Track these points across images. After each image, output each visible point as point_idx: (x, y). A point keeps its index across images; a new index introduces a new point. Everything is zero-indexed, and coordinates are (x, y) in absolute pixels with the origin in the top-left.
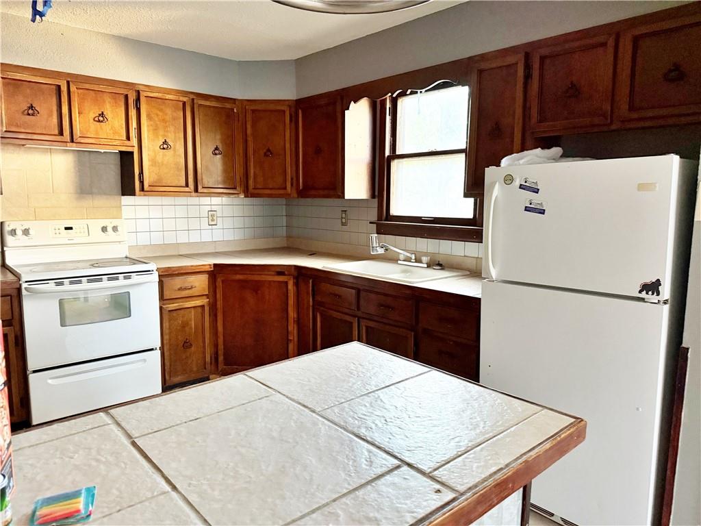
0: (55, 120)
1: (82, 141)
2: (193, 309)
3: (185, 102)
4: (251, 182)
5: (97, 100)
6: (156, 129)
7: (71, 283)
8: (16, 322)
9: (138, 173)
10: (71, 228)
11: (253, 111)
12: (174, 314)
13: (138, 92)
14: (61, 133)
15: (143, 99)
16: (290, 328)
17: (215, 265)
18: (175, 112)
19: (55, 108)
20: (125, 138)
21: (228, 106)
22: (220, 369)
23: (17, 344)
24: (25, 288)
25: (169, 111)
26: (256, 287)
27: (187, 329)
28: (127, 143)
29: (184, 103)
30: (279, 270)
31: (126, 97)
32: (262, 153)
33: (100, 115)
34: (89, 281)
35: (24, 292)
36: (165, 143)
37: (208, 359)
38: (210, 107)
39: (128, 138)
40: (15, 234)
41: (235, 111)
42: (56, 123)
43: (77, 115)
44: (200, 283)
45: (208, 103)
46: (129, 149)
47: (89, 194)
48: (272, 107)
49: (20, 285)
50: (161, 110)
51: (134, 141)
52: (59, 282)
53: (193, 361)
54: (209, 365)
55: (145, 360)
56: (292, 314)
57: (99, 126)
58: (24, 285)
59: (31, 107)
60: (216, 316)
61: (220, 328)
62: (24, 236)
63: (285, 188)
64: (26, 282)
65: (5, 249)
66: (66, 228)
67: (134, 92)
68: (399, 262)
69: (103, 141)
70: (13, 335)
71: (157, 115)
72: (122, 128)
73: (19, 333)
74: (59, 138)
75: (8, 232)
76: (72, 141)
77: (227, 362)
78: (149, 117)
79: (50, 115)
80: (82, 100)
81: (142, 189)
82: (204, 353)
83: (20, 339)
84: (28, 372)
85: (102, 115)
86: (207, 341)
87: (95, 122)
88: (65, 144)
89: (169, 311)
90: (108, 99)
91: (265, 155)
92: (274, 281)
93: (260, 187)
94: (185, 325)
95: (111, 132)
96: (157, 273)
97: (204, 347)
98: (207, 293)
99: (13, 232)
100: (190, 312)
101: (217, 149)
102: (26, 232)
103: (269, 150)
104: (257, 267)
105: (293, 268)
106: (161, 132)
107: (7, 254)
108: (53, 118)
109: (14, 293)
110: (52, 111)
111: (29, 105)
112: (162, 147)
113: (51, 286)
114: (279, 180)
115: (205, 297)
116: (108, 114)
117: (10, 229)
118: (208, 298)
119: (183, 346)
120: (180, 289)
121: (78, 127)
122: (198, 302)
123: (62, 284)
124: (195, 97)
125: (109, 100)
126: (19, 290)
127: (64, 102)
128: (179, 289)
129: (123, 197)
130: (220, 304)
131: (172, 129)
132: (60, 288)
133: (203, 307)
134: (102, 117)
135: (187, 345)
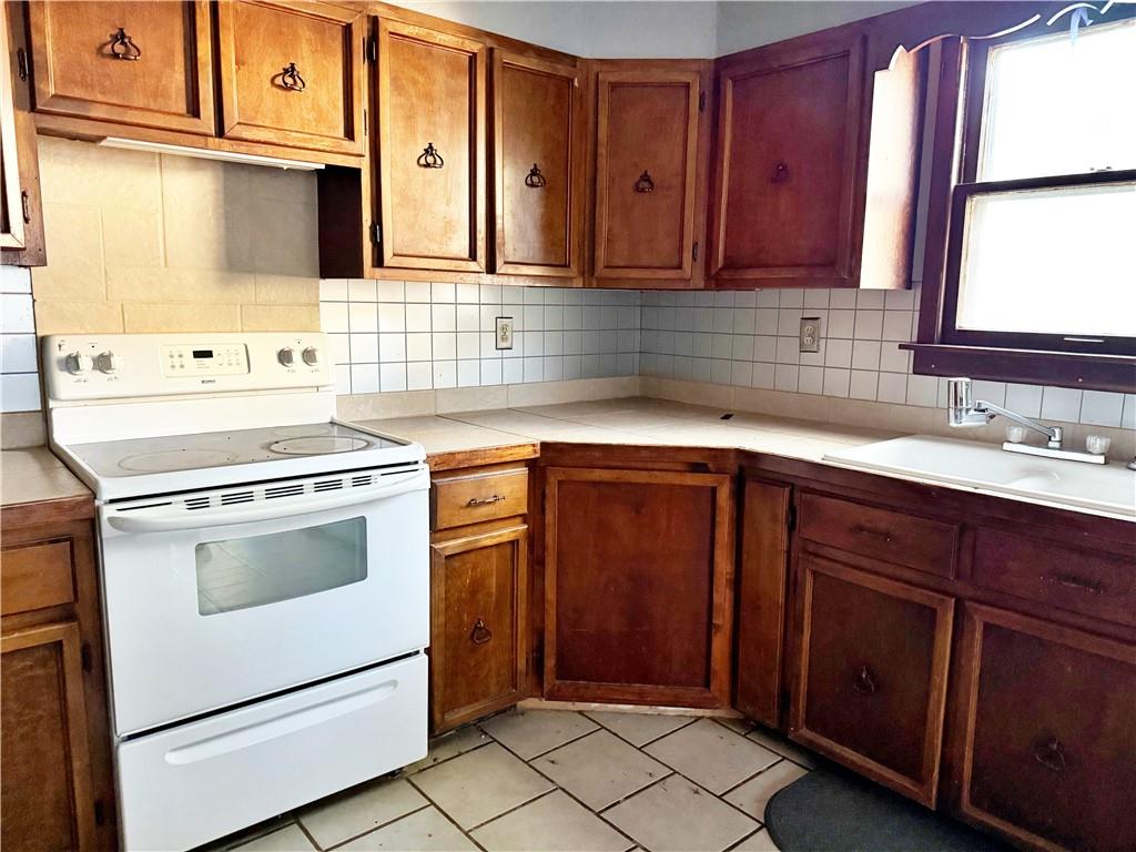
0: (178, 77)
1: (245, 135)
2: (494, 549)
3: (475, 54)
4: (601, 253)
5: (281, 33)
6: (410, 118)
7: (227, 501)
8: (83, 610)
9: (369, 223)
10: (208, 354)
11: (614, 86)
12: (456, 563)
13: (374, 22)
14: (194, 110)
15: (384, 38)
16: (717, 598)
17: (545, 446)
18: (453, 77)
19: (179, 46)
20: (341, 133)
21: (562, 70)
22: (547, 687)
23: (86, 664)
24: (111, 520)
25: (440, 76)
26: (639, 499)
27: (480, 596)
28: (347, 145)
29: (473, 58)
30: (696, 459)
31: (347, 31)
32: (631, 182)
33: (286, 71)
34: (270, 495)
35: (107, 530)
36: (430, 151)
37: (522, 664)
38: (524, 70)
39: (350, 134)
40: (78, 368)
41: (576, 84)
42: (183, 86)
43: (234, 66)
44: (511, 486)
45: (522, 62)
46: (351, 162)
47: (250, 272)
48: (658, 76)
49: (97, 511)
50: (423, 70)
51: (362, 142)
52: (196, 498)
53: (490, 670)
54: (524, 677)
55: (394, 683)
56: (724, 566)
57: (283, 100)
58: (108, 512)
59: (120, 37)
60: (542, 563)
61: (551, 595)
62: (98, 372)
63: (680, 267)
64: (112, 501)
65: (52, 404)
66: (198, 354)
67: (365, 20)
68: (1006, 446)
69: (294, 139)
70: (78, 645)
71: (415, 83)
72: (335, 107)
73: (92, 640)
74: (189, 123)
75: (60, 362)
76: (220, 132)
77: (563, 672)
78: (396, 82)
79: (169, 64)
80: (246, 26)
81: (379, 261)
82: (513, 649)
83: (94, 652)
84: (116, 739)
85: (290, 71)
86: (521, 624)
87: (275, 89)
88: (202, 139)
89: (447, 557)
90: (305, 33)
91: (638, 189)
92: (683, 487)
93: (622, 264)
94: (476, 587)
95: (311, 116)
96: (427, 467)
97: (514, 635)
98: (525, 511)
99: (72, 363)
100: (488, 558)
101: (534, 172)
102: (103, 363)
103: (645, 178)
104: (644, 453)
105: (732, 455)
106: (421, 123)
107: (56, 417)
108: (174, 71)
109: (81, 531)
110: (172, 53)
111: (115, 32)
112: (423, 161)
113: (177, 511)
114: (666, 246)
115: (519, 520)
116: (305, 69)
117: (64, 354)
118: (524, 522)
119: (472, 635)
120: (472, 504)
121: (235, 98)
122: (507, 532)
123: (204, 504)
124: (495, 46)
125: (307, 33)
126: (93, 522)
127: (203, 30)
128: (469, 505)
129: (322, 282)
130: (551, 538)
131: (444, 117)
132: (200, 516)
133: (514, 543)
134: (292, 76)
135: (479, 634)
